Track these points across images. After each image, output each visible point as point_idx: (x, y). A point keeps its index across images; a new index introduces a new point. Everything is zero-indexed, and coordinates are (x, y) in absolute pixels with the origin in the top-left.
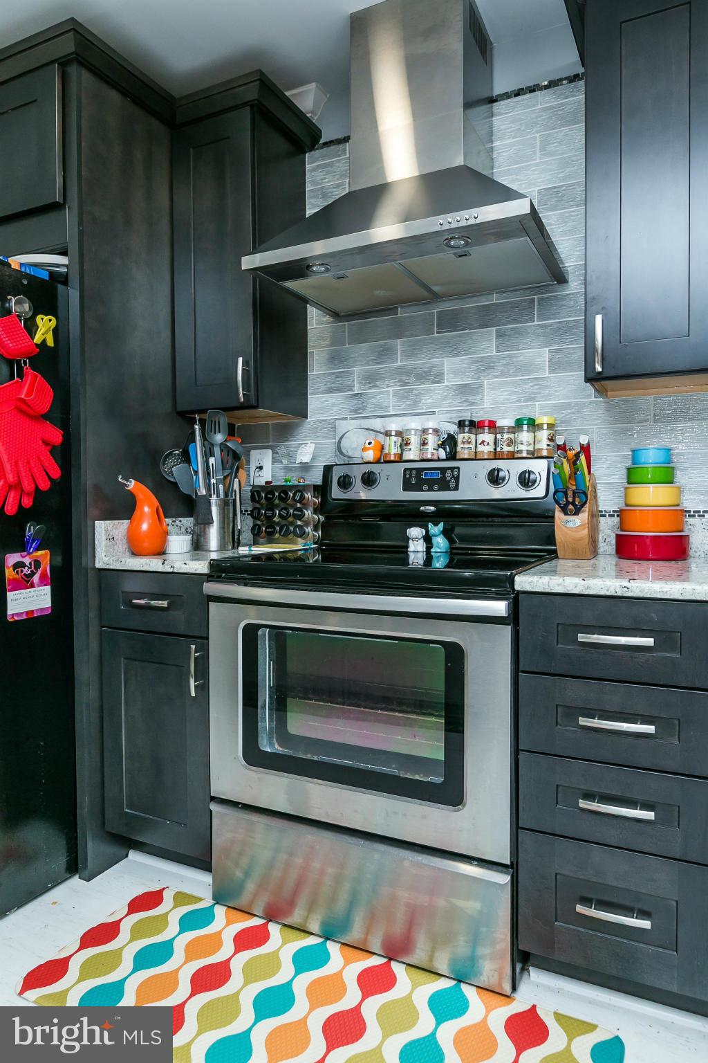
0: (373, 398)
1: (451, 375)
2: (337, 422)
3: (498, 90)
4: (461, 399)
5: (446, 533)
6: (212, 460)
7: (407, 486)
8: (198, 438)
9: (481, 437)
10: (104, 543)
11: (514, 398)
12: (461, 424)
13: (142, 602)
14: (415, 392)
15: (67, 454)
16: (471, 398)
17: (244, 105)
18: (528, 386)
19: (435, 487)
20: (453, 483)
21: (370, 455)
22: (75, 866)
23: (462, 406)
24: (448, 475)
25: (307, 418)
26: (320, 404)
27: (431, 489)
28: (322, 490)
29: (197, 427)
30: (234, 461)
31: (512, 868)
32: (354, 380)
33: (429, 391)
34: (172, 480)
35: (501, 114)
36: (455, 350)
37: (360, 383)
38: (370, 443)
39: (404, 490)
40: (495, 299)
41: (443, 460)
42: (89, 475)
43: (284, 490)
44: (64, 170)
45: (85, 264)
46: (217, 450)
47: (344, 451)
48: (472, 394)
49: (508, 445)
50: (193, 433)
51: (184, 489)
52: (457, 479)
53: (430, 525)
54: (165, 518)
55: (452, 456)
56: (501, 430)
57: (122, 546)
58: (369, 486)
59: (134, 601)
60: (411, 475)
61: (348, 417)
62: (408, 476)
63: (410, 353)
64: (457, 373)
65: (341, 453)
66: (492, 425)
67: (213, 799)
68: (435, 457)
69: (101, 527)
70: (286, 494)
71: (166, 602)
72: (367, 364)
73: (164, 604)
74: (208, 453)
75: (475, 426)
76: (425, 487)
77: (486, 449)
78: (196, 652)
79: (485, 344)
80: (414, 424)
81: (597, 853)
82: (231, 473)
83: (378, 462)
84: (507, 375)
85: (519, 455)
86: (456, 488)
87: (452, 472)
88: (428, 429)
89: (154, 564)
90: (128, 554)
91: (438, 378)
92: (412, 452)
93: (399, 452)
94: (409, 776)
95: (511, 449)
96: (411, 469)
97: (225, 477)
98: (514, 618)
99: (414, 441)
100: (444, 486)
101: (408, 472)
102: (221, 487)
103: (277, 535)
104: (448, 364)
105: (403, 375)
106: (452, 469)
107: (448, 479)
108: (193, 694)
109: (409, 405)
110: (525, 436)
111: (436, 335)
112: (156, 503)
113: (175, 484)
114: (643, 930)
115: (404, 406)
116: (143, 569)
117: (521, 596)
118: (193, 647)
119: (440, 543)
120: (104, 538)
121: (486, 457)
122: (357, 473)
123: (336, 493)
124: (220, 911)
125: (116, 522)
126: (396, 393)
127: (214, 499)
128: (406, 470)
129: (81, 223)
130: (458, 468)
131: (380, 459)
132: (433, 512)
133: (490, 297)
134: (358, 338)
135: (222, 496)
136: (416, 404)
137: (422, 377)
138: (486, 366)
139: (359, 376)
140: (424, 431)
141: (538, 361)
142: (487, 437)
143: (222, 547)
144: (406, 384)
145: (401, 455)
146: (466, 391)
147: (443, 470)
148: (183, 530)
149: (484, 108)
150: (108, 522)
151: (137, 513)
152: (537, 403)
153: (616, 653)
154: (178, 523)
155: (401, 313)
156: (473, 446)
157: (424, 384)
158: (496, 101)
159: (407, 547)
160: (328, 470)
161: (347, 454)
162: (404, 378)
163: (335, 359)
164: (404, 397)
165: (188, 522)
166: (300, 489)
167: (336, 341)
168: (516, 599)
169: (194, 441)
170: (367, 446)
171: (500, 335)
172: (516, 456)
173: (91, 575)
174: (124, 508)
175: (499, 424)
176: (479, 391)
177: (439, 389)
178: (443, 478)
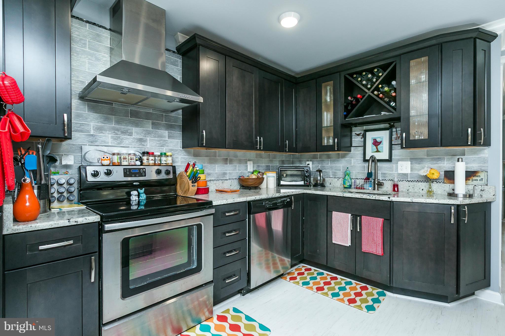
0: (101, 137)
1: (135, 134)
2: (83, 146)
4: (139, 143)
5: (145, 192)
11: (157, 145)
12: (143, 153)
14: (121, 138)
16: (143, 143)
18: (162, 142)
19: (137, 176)
20: (143, 174)
23: (140, 146)
24: (141, 170)
27: (135, 176)
29: (40, 146)
32: (91, 128)
33: (127, 138)
36: (137, 125)
37: (93, 130)
38: (107, 157)
39: (124, 177)
47: (87, 160)
48: (143, 142)
49: (159, 161)
52: (145, 172)
55: (142, 164)
56: (155, 156)
58: (109, 175)
59: (42, 247)
60: (126, 171)
61: (88, 144)
62: (125, 171)
63: (118, 122)
64: (138, 133)
65: (86, 160)
66: (153, 153)
68: (135, 164)
72: (98, 122)
73: (68, 243)
75: (147, 154)
76: (133, 176)
77: (152, 162)
79: (148, 125)
84: (155, 137)
86: (145, 176)
87: (143, 170)
91: (131, 134)
92: (125, 162)
93: (119, 162)
96: (126, 169)
100: (141, 175)
104: (134, 130)
105: (115, 130)
106: (143, 169)
107: (142, 172)
109: (119, 143)
110: (163, 159)
111: (129, 118)
115: (116, 143)
121: (154, 165)
122: (101, 170)
126: (112, 137)
128: (124, 169)
130: (145, 169)
132: (138, 185)
133: (149, 110)
136: (121, 143)
137: (124, 133)
138: (148, 133)
139: (93, 127)
140: (129, 154)
141: (164, 135)
142: (151, 158)
144: (117, 134)
147: (139, 169)
152: (164, 148)
155: (115, 106)
156: (148, 161)
157: (125, 135)
161: (89, 161)
162: (116, 132)
163: (81, 117)
164: (115, 139)
171: (153, 124)
175: (155, 154)
176: (145, 141)
177: (131, 138)
178: (140, 172)
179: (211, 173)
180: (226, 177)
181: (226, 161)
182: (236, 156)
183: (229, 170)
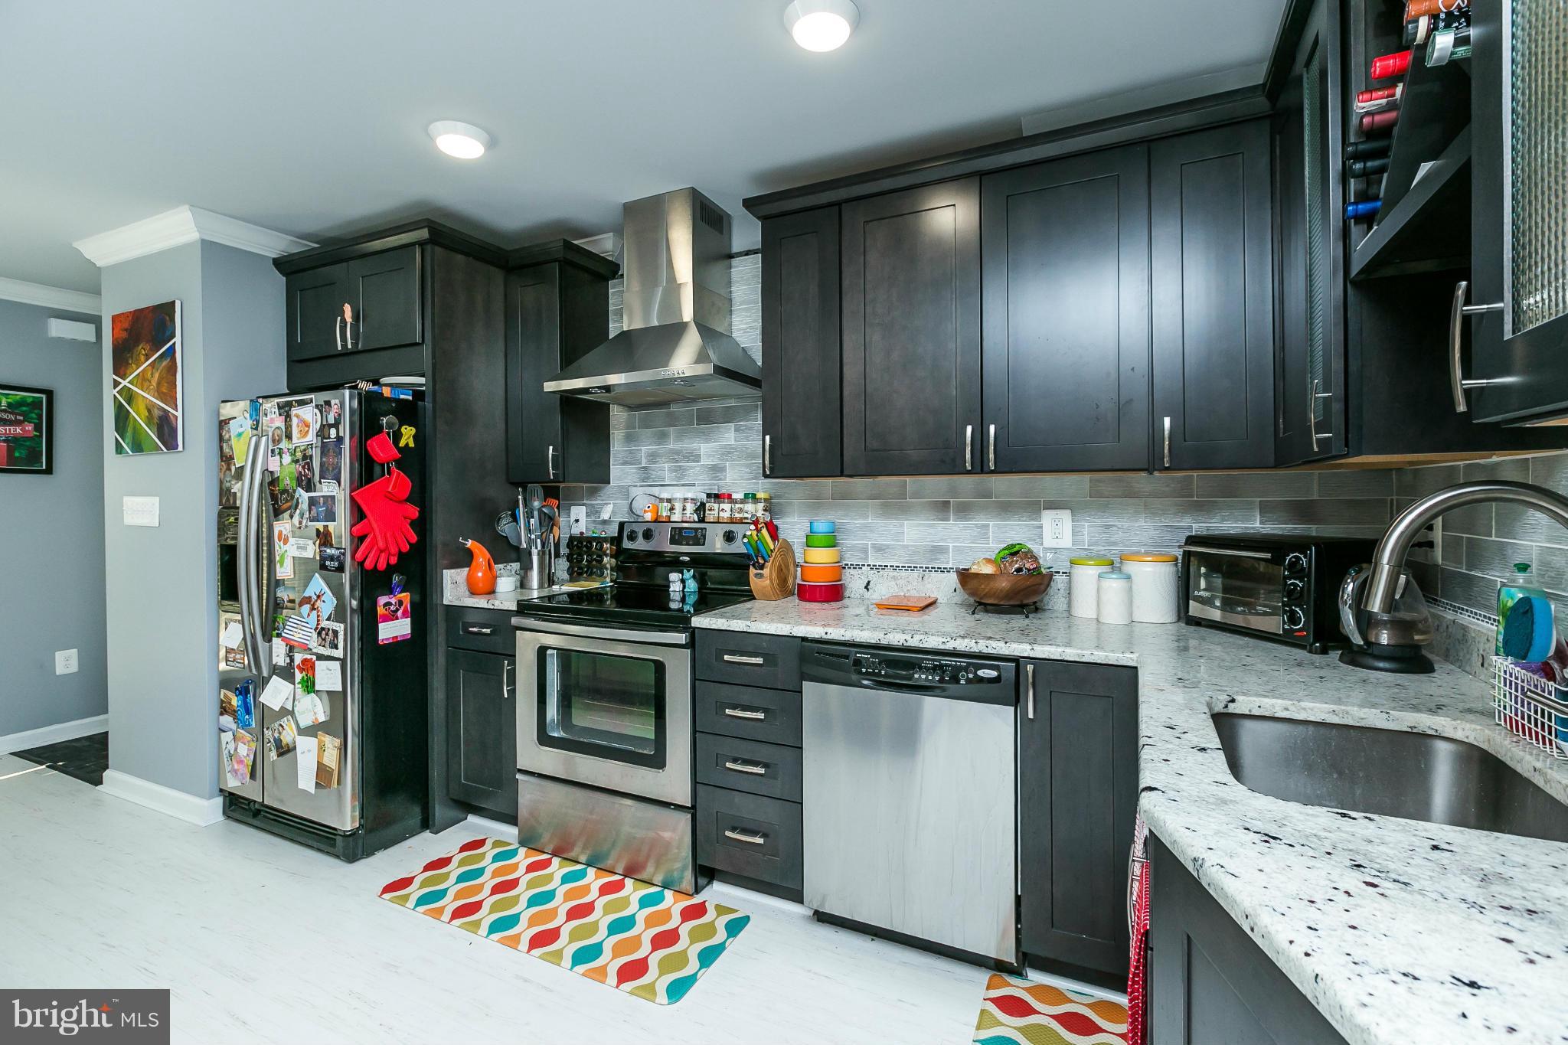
0: (654, 471)
1: (705, 456)
2: (631, 487)
3: (735, 249)
4: (711, 476)
5: (697, 577)
6: (532, 521)
7: (673, 541)
8: (521, 506)
9: (722, 506)
10: (449, 586)
11: (745, 477)
12: (709, 496)
13: (475, 629)
14: (682, 468)
15: (422, 525)
16: (717, 476)
17: (555, 260)
19: (690, 542)
20: (702, 540)
21: (648, 516)
22: (426, 824)
23: (712, 481)
24: (699, 533)
25: (610, 483)
26: (619, 473)
27: (687, 544)
28: (617, 540)
29: (520, 497)
30: (548, 522)
31: (693, 809)
32: (642, 456)
33: (692, 468)
34: (505, 535)
35: (736, 267)
36: (708, 438)
37: (645, 458)
38: (649, 507)
39: (670, 544)
40: (732, 403)
41: (696, 522)
42: (439, 535)
43: (590, 540)
44: (423, 319)
45: (437, 385)
46: (536, 513)
47: (633, 511)
48: (719, 472)
49: (739, 513)
50: (518, 501)
51: (513, 542)
52: (704, 537)
53: (685, 571)
54: (495, 564)
55: (702, 520)
56: (734, 502)
57: (463, 588)
58: (648, 539)
59: (470, 629)
61: (638, 484)
62: (673, 533)
63: (680, 437)
64: (709, 455)
65: (631, 512)
66: (729, 496)
67: (520, 771)
68: (692, 520)
69: (448, 575)
70: (591, 544)
71: (489, 630)
72: (650, 444)
73: (488, 631)
74: (529, 515)
75: (718, 497)
76: (683, 542)
77: (726, 515)
78: (508, 666)
79: (727, 435)
80: (678, 493)
81: (738, 798)
82: (547, 530)
83: (655, 522)
85: (746, 521)
86: (704, 544)
87: (696, 533)
88: (687, 499)
89: (481, 602)
90: (467, 593)
91: (697, 458)
92: (676, 515)
93: (669, 514)
94: (641, 751)
95: (741, 515)
96: (675, 528)
97: (542, 534)
98: (691, 644)
99: (678, 506)
100: (697, 543)
101: (673, 530)
102: (539, 540)
103: (585, 575)
104: (704, 448)
105: (676, 456)
106: (702, 529)
107: (699, 536)
108: (506, 696)
109: (678, 478)
110: (749, 507)
111: (696, 426)
112: (488, 555)
113: (506, 537)
114: (759, 845)
115: (674, 478)
116: (475, 606)
117: (696, 630)
118: (506, 662)
119: (692, 585)
120: (449, 582)
121: (725, 521)
122: (640, 530)
123: (627, 544)
124: (522, 851)
125: (459, 570)
126: (670, 468)
127: (535, 551)
128: (672, 528)
129: (434, 357)
130: (705, 529)
131: (657, 519)
132: (686, 561)
133: (730, 401)
134: (646, 424)
135: (539, 548)
136: (682, 477)
137: (687, 456)
138: (729, 452)
139: (645, 453)
140: (685, 499)
142: (726, 506)
143: (541, 586)
144: (677, 462)
145: (669, 517)
146: (716, 470)
147: (696, 529)
148: (513, 572)
149: (726, 262)
150: (453, 571)
151: (474, 563)
153: (747, 667)
154: (508, 567)
155: (674, 408)
156: (716, 512)
157: (688, 462)
158: (733, 257)
159: (669, 587)
160: (622, 525)
161: (634, 514)
163: (629, 439)
164: (675, 471)
165: (516, 566)
166: (600, 540)
167: (630, 426)
168: (693, 632)
169: (518, 507)
170: (647, 509)
171: (736, 430)
172: (744, 521)
173: (440, 610)
174: (464, 559)
175: (734, 496)
176: (722, 469)
177: (698, 466)
178: (696, 535)
179: (888, 546)
180: (942, 562)
181: (942, 508)
182: (987, 494)
183: (956, 539)
